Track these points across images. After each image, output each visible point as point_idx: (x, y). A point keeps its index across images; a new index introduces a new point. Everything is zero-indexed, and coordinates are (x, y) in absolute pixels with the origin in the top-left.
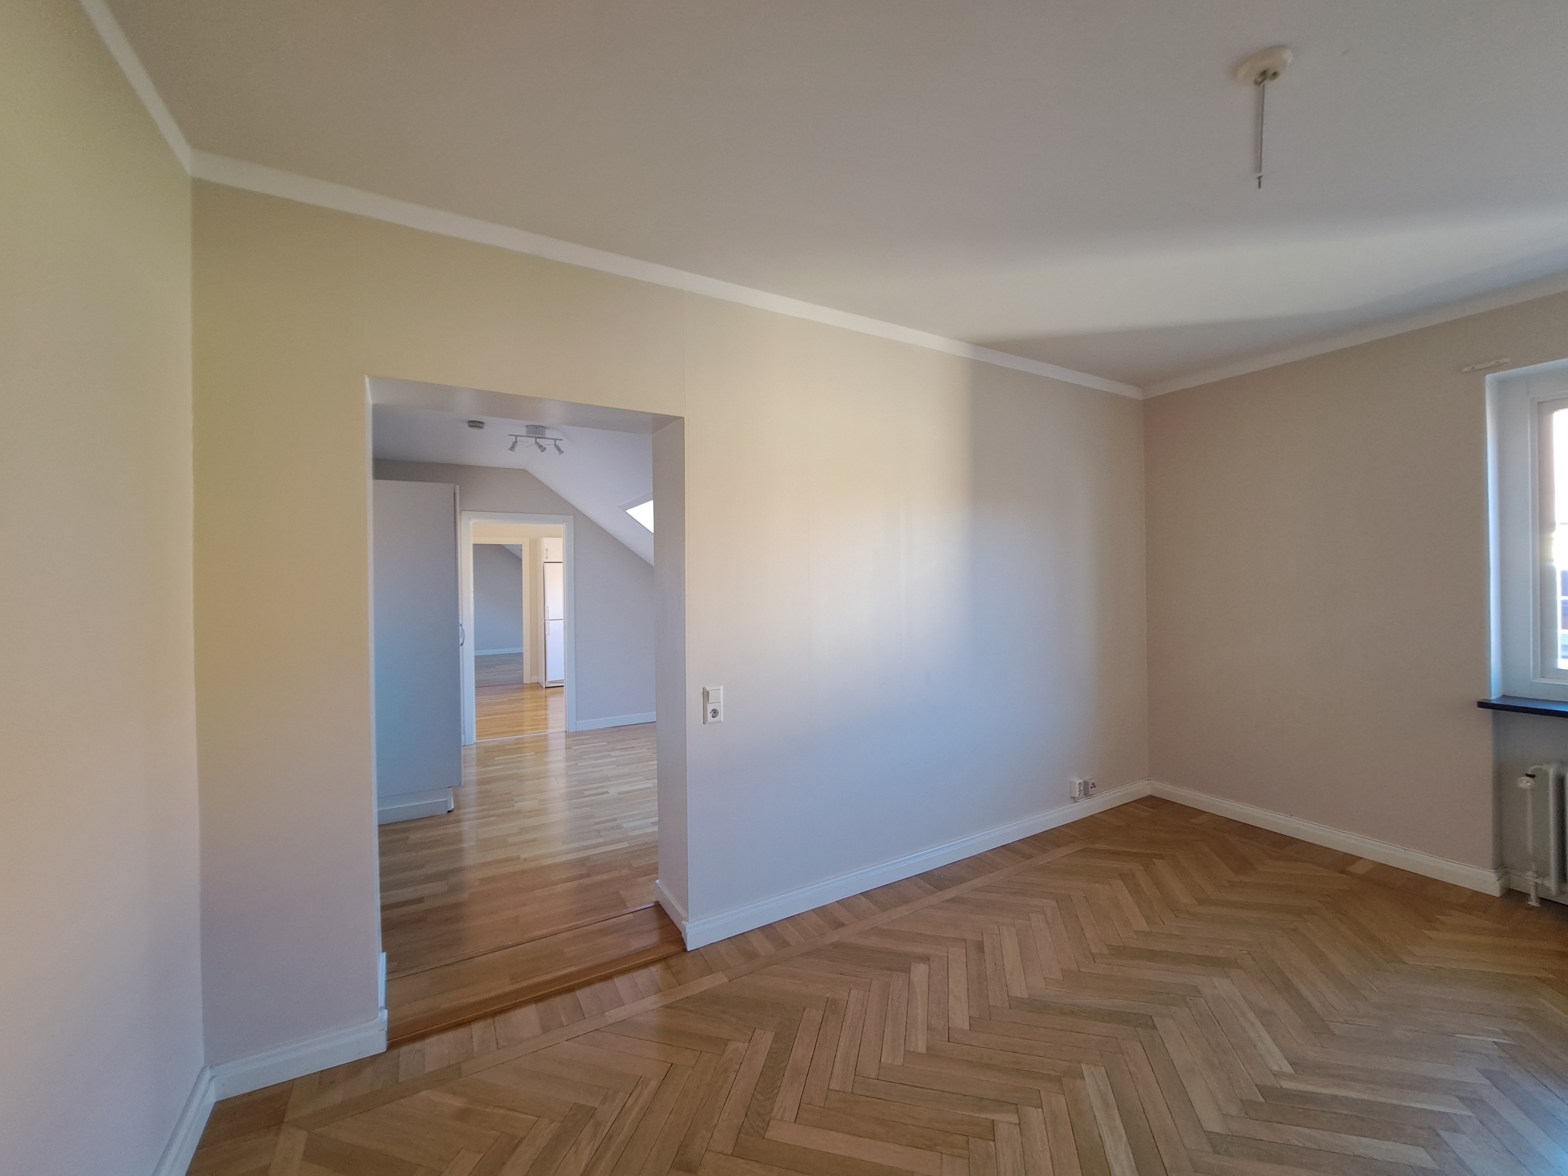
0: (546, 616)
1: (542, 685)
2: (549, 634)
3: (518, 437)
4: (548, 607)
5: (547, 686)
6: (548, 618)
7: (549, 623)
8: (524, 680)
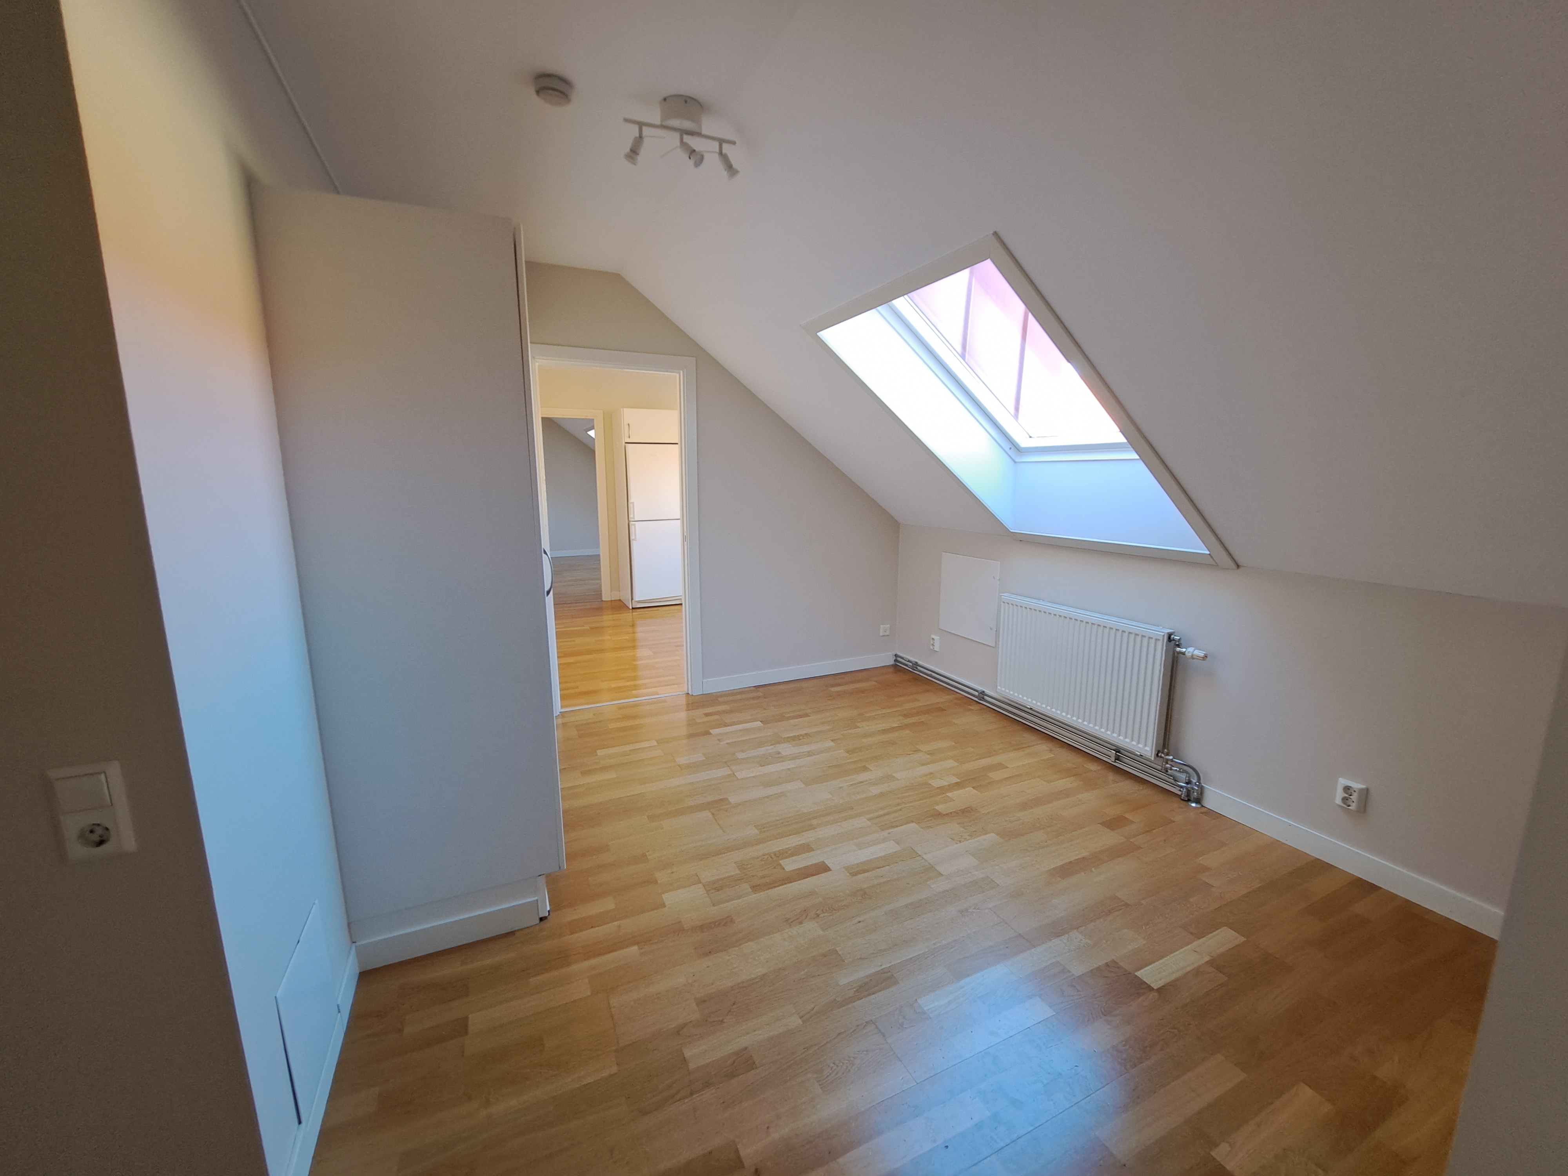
0: (631, 516)
1: (628, 606)
2: (635, 540)
3: (644, 129)
4: (633, 503)
5: (633, 607)
6: (634, 518)
7: (635, 525)
8: (603, 598)
